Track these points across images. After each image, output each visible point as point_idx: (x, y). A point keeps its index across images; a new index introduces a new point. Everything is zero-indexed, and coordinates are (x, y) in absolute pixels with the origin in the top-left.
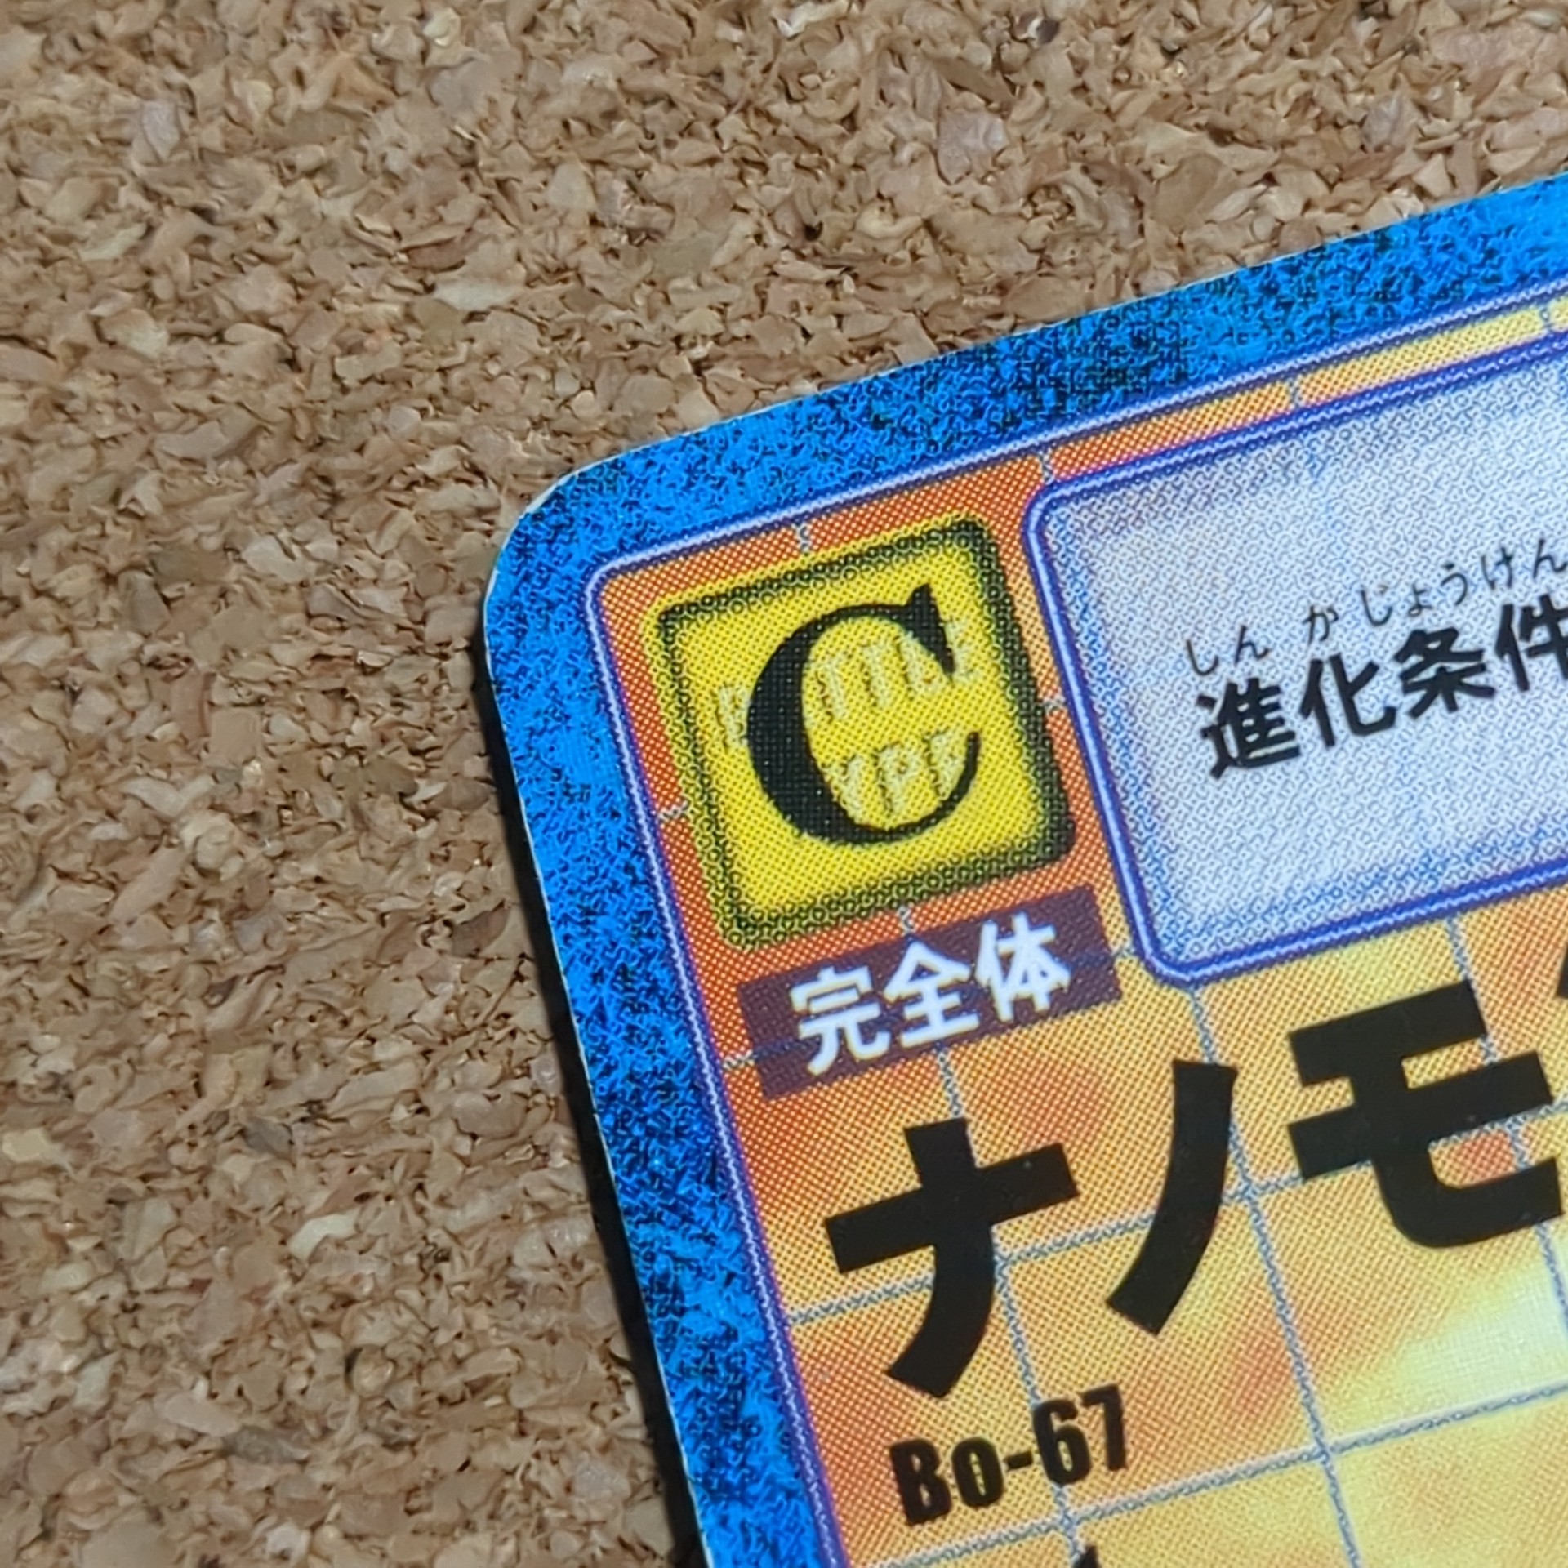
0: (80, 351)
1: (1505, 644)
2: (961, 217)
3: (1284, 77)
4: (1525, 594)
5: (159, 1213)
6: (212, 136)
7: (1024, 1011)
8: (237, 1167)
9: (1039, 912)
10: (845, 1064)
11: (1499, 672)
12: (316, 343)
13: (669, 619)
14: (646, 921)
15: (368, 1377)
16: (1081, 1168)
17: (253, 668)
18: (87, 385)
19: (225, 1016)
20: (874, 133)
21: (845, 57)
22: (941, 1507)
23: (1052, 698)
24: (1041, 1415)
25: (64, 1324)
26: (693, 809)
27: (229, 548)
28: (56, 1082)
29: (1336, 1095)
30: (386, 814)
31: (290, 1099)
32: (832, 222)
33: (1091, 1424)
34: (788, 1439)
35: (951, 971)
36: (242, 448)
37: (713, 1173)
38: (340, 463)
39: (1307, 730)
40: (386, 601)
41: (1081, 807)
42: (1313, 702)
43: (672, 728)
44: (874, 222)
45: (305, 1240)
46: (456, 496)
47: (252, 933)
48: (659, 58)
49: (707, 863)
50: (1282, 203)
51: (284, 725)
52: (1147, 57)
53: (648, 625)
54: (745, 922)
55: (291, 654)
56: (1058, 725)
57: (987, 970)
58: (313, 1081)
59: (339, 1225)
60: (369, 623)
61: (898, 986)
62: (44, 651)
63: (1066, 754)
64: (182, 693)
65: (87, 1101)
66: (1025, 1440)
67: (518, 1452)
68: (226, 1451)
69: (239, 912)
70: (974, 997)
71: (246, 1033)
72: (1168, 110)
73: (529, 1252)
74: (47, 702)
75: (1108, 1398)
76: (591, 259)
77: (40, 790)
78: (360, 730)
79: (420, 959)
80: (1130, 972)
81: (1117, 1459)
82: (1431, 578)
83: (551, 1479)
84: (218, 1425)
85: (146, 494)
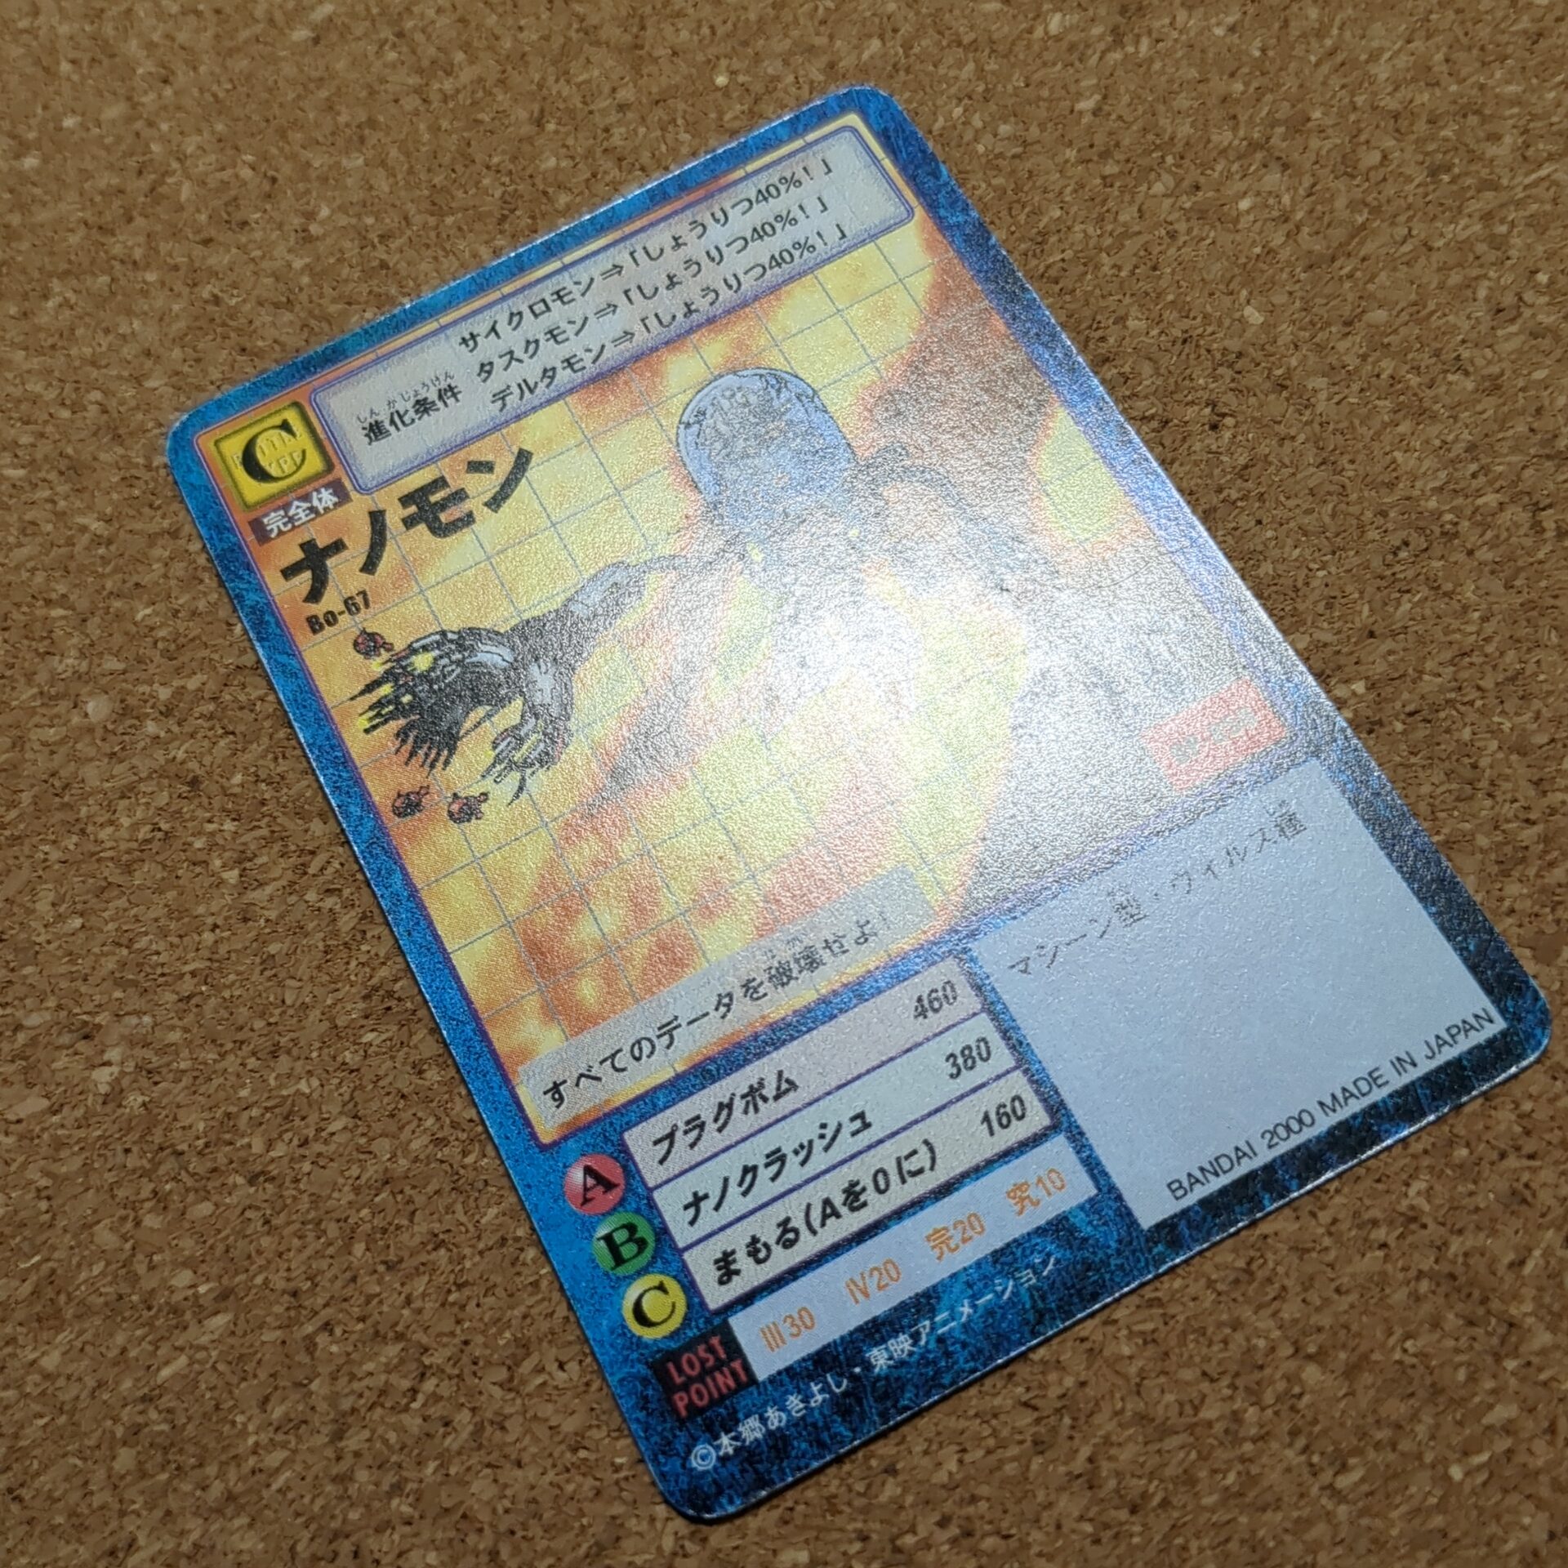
0: (46, 422)
1: (440, 397)
2: (283, 338)
3: (364, 289)
4: (443, 385)
5: (97, 620)
6: (77, 363)
7: (327, 509)
8: (117, 604)
9: (327, 486)
10: (281, 533)
11: (440, 404)
12: (112, 404)
13: (217, 443)
14: (221, 514)
15: (160, 645)
16: (346, 540)
17: (104, 485)
18: (49, 429)
19: (108, 569)
20: (257, 323)
21: (248, 307)
22: (322, 628)
23: (322, 436)
24: (346, 602)
25: (73, 653)
26: (229, 483)
27: (95, 459)
28: (64, 596)
29: (413, 509)
30: (146, 510)
31: (130, 584)
32: (248, 345)
33: (359, 600)
34: (278, 624)
35: (305, 505)
36: (95, 434)
37: (248, 567)
38: (121, 431)
39: (392, 429)
40: (141, 461)
41: (335, 460)
42: (392, 422)
43: (221, 466)
44: (260, 343)
45: (139, 617)
46: (156, 431)
47: (113, 548)
48: (197, 318)
49: (235, 495)
50: (368, 315)
51: (115, 496)
52: (327, 290)
53: (211, 445)
54: (247, 506)
55: (115, 479)
56: (326, 443)
57: (315, 503)
58: (135, 578)
59: (148, 611)
60: (137, 466)
61: (292, 512)
62: (47, 493)
63: (329, 449)
64: (86, 495)
65: (72, 598)
66: (342, 607)
67: (205, 653)
68: (124, 672)
69: (109, 542)
70: (312, 509)
71: (115, 571)
72: (334, 301)
73: (202, 605)
74: (49, 506)
75: (364, 593)
76: (186, 369)
77: (49, 527)
78: (137, 492)
79: (160, 542)
80: (354, 495)
81: (367, 605)
82: (419, 388)
83: (216, 657)
84: (121, 666)
85: (70, 451)
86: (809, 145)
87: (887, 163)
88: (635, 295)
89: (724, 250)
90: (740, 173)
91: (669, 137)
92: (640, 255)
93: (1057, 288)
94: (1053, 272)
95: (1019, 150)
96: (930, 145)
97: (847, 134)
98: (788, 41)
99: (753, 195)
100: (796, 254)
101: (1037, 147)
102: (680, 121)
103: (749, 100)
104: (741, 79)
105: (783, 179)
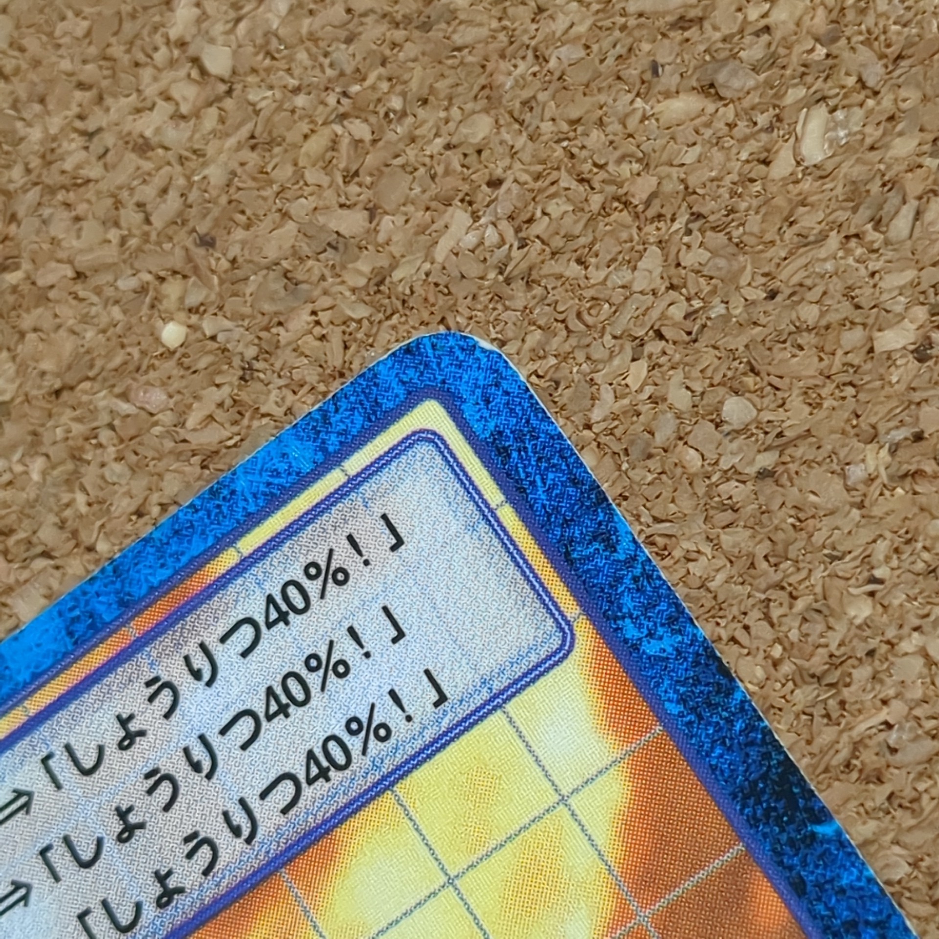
86: (354, 483)
87: (508, 516)
88: (60, 858)
89: (215, 740)
90: (228, 559)
91: (89, 477)
92: (61, 765)
93: (880, 793)
94: (868, 758)
95: (767, 460)
96: (588, 459)
97: (424, 450)
98: (291, 227)
99: (256, 609)
100: (354, 744)
101: (802, 451)
102: (105, 435)
103: (231, 377)
104: (208, 326)
105: (312, 570)
